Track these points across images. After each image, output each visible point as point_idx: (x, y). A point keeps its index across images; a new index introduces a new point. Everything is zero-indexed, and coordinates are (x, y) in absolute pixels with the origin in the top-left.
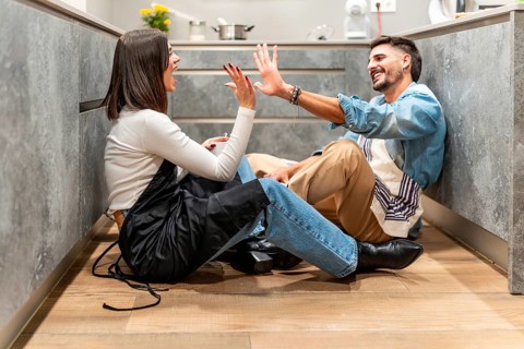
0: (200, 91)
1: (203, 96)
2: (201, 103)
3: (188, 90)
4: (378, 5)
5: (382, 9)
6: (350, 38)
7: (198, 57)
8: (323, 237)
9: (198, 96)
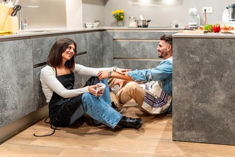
0: (124, 47)
1: (125, 49)
2: (124, 52)
3: (119, 47)
4: (205, 10)
5: (206, 12)
6: (192, 25)
7: (122, 34)
8: (104, 115)
9: (123, 50)
